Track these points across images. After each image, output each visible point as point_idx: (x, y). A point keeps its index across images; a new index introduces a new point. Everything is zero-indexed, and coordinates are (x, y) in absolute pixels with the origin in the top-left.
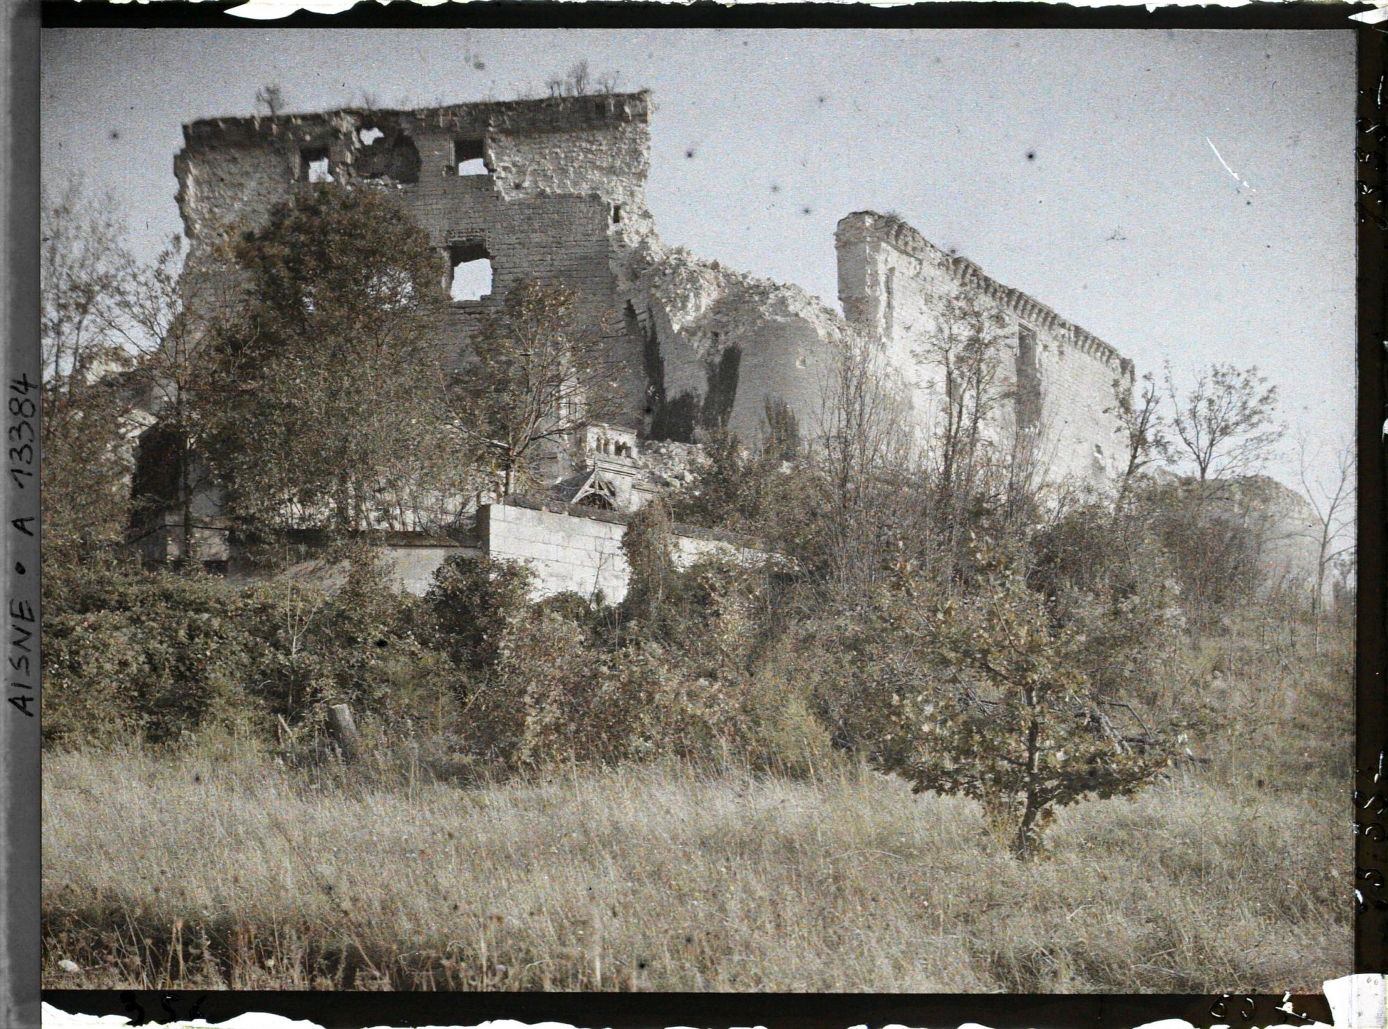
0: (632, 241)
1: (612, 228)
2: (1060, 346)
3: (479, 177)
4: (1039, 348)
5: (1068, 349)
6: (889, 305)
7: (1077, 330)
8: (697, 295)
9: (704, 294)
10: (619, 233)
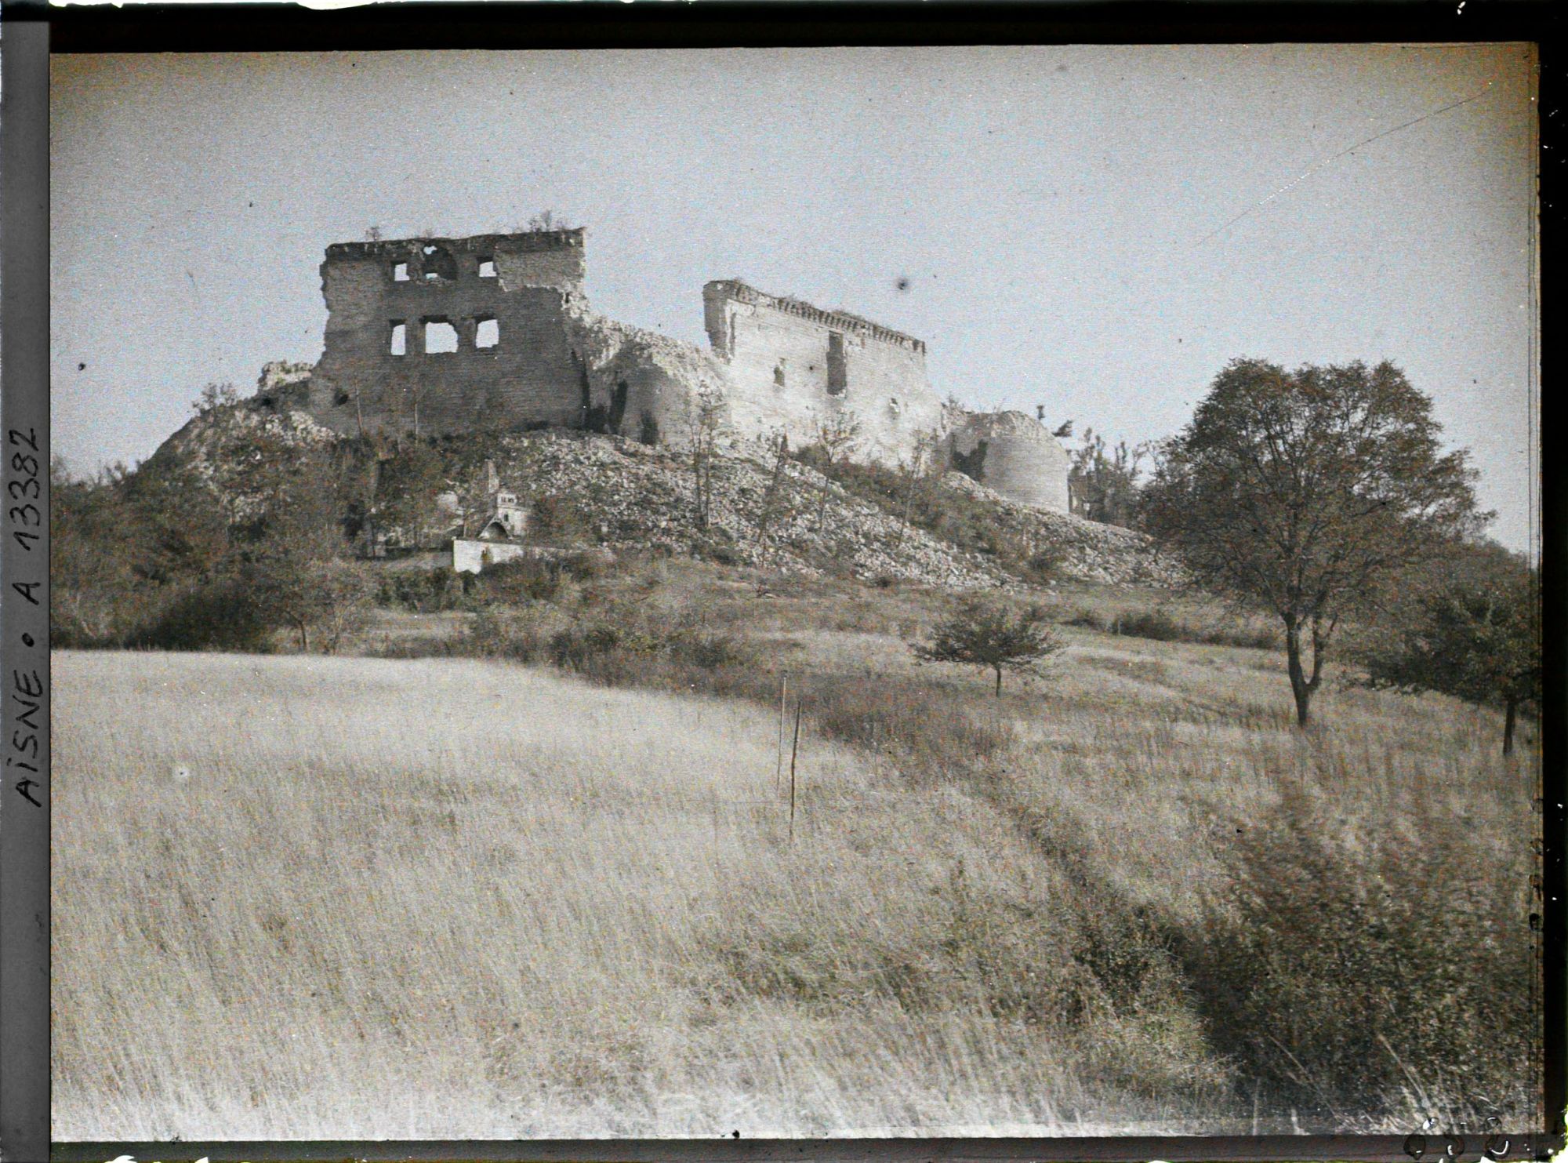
0: (574, 315)
1: (565, 306)
2: (862, 340)
3: (491, 278)
4: (846, 343)
5: (869, 341)
6: (733, 337)
7: (875, 328)
8: (607, 350)
9: (611, 348)
10: (568, 309)
